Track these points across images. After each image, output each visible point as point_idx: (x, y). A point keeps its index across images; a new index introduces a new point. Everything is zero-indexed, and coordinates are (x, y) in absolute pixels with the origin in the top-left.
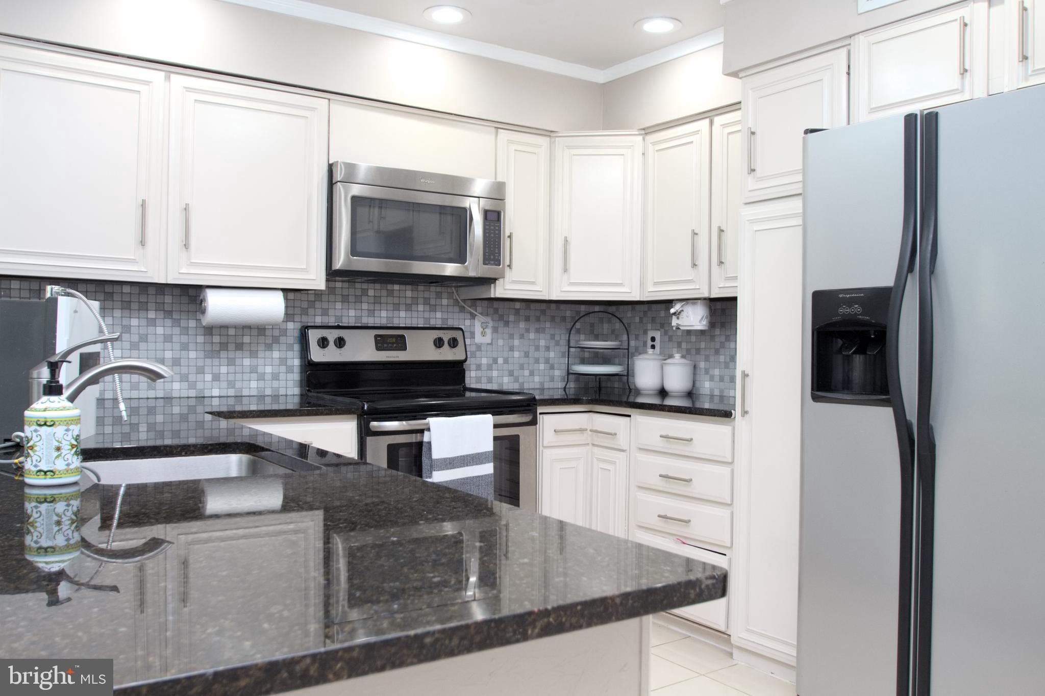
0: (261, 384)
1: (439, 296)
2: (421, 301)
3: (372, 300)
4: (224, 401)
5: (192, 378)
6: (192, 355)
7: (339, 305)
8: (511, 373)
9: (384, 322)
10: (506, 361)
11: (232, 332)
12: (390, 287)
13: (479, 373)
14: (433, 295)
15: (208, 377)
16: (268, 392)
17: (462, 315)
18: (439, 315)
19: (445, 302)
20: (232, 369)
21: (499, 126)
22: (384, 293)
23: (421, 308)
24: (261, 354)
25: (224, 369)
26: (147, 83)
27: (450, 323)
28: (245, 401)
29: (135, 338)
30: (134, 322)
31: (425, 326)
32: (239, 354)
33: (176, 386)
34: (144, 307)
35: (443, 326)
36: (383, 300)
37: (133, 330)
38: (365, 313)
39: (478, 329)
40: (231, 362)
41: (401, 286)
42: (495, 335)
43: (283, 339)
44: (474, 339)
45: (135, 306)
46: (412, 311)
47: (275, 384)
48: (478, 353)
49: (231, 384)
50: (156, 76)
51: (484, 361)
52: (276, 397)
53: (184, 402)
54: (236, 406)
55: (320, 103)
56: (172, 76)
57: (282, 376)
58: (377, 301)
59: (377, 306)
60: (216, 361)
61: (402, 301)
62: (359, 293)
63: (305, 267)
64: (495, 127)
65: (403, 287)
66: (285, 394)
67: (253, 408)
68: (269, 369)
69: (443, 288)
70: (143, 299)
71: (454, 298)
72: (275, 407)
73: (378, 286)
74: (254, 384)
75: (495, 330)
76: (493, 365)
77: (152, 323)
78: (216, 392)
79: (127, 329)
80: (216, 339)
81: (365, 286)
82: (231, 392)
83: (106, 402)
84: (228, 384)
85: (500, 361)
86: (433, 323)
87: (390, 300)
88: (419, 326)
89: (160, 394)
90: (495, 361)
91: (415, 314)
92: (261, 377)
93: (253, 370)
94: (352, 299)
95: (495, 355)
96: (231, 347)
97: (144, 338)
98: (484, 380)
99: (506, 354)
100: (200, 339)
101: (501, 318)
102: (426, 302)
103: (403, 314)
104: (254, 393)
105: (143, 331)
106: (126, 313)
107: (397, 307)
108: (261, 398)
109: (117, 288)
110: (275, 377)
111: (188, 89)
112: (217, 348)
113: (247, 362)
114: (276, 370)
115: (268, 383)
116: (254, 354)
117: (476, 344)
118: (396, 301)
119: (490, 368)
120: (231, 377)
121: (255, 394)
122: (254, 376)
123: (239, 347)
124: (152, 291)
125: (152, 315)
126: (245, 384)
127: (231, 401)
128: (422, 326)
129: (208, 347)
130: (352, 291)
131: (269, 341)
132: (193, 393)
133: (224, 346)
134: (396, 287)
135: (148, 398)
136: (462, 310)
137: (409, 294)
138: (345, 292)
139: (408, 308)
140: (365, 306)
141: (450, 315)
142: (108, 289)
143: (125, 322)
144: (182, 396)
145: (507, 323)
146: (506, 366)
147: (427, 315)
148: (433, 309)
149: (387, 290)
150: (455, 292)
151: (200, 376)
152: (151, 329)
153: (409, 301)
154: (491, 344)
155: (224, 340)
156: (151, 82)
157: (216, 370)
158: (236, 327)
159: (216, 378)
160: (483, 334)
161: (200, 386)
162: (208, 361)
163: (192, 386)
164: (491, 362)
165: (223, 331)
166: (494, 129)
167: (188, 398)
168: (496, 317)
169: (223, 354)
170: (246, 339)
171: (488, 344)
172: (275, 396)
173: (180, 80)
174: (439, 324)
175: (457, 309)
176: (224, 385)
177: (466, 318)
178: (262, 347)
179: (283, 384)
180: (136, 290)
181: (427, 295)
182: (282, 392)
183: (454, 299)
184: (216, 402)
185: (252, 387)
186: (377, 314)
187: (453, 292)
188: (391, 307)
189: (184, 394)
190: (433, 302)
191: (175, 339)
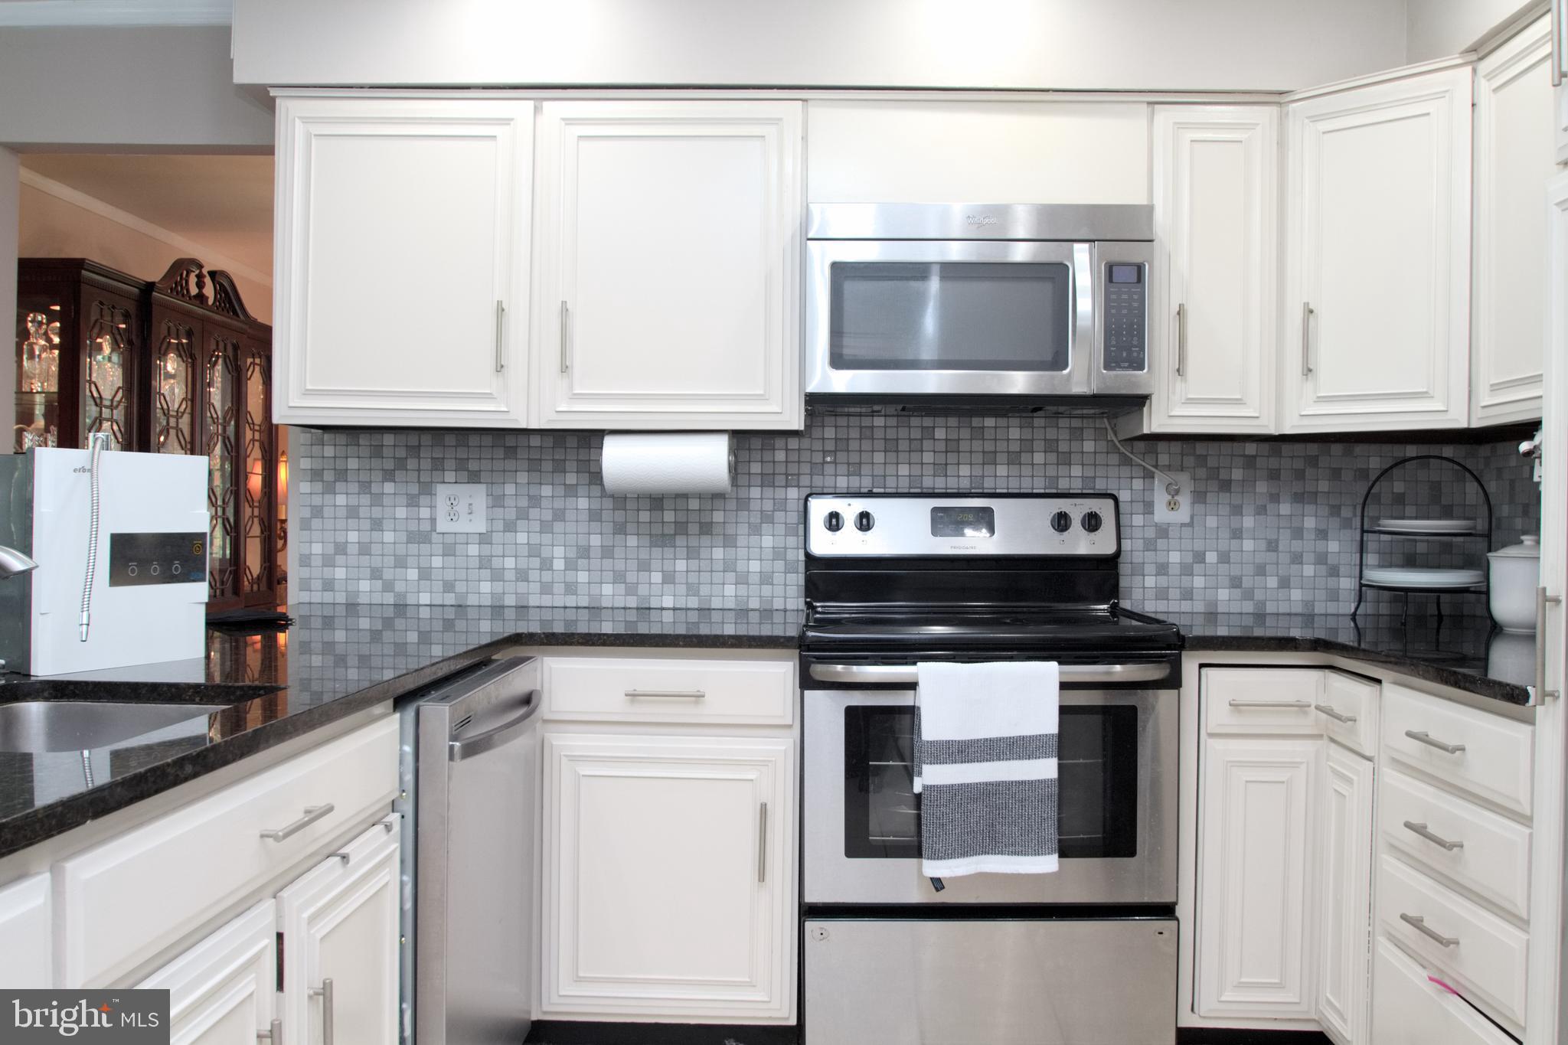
0: (743, 590)
1: (1077, 434)
2: (1039, 445)
3: (941, 446)
4: (681, 615)
5: (631, 577)
6: (632, 541)
7: (879, 457)
8: (1235, 583)
9: (965, 484)
10: (1224, 558)
11: (694, 504)
12: (976, 422)
13: (1163, 581)
14: (1064, 435)
15: (657, 577)
16: (754, 603)
17: (1125, 471)
18: (1076, 471)
19: (1089, 446)
20: (694, 564)
21: (1156, 98)
22: (965, 433)
23: (1039, 458)
24: (742, 541)
25: (681, 565)
26: (506, 121)
27: (1100, 485)
28: (716, 617)
29: (548, 515)
30: (546, 491)
31: (1047, 491)
32: (706, 540)
33: (607, 589)
34: (560, 468)
35: (1085, 491)
36: (964, 446)
37: (545, 503)
38: (928, 470)
39: (1160, 498)
40: (692, 554)
41: (999, 419)
42: (1200, 508)
43: (779, 516)
44: (1151, 516)
45: (547, 466)
46: (1020, 464)
47: (767, 590)
48: (1161, 543)
49: (692, 590)
50: (520, 108)
51: (1175, 557)
52: (767, 613)
53: (620, 616)
54: (702, 626)
55: (788, 110)
56: (546, 104)
57: (778, 578)
58: (952, 446)
59: (952, 458)
60: (669, 552)
61: (1002, 446)
62: (916, 434)
63: (762, 392)
64: (1149, 103)
65: (1002, 422)
66: (782, 607)
67: (729, 630)
68: (755, 566)
69: (1085, 421)
70: (559, 455)
71: (1109, 438)
72: (766, 631)
73: (953, 421)
74: (730, 590)
75: (1199, 497)
76: (1195, 565)
77: (571, 491)
78: (668, 602)
79: (535, 501)
80: (669, 516)
81: (928, 422)
82: (693, 602)
83: (506, 611)
84: (688, 589)
85: (1211, 557)
86: (1063, 485)
87: (977, 445)
88: (1035, 491)
89: (584, 602)
90: (1200, 557)
91: (1026, 470)
92: (742, 580)
93: (729, 566)
94: (903, 445)
95: (1199, 545)
96: (693, 528)
97: (559, 515)
98: (1174, 593)
99: (1223, 545)
100: (645, 516)
101: (1214, 474)
102: (1051, 446)
103: (1002, 470)
104: (731, 604)
105: (559, 504)
106: (536, 475)
107: (990, 459)
108: (742, 612)
109: (522, 440)
110: (766, 579)
111: (569, 121)
112: (670, 530)
113: (718, 553)
114: (767, 566)
115: (754, 589)
116: (729, 542)
117: (1156, 525)
118: (989, 446)
119: (1187, 570)
120: (693, 578)
121: (732, 606)
122: (731, 576)
123: (706, 529)
124: (572, 442)
125: (571, 479)
126: (717, 589)
127: (693, 617)
128: (1042, 491)
129: (657, 529)
130: (903, 433)
131: (755, 518)
132: (632, 602)
133: (681, 528)
134: (990, 422)
135: (565, 607)
136: (1126, 461)
137: (1015, 433)
138: (891, 434)
139: (1014, 459)
140: (928, 457)
141: (1100, 472)
142: (510, 441)
143: (534, 490)
144: (616, 605)
145: (1226, 486)
146: (1223, 568)
147: (1051, 471)
148: (1065, 460)
149: (972, 428)
150: (1109, 427)
151: (644, 575)
152: (570, 502)
153: (1015, 447)
154: (1191, 524)
155: (682, 517)
156: (512, 119)
157: (668, 566)
158: (700, 496)
159: (669, 578)
160: (1172, 505)
161: (643, 590)
162: (657, 552)
163: (631, 590)
164: (1189, 559)
165: (681, 503)
166: (1145, 105)
167: (625, 608)
168: (1202, 473)
169: (680, 540)
170: (718, 517)
171: (1183, 525)
172: (765, 610)
173: (556, 109)
174: (1076, 486)
175: (1114, 459)
176: (682, 589)
177: (1134, 475)
178: (743, 529)
179: (779, 590)
180: (549, 441)
181: (1051, 433)
182: (778, 604)
183: (1108, 441)
184: (668, 617)
185: (727, 594)
186: (951, 470)
187: (1106, 428)
188: (978, 458)
189: (620, 602)
190: (1063, 447)
191: (607, 515)
